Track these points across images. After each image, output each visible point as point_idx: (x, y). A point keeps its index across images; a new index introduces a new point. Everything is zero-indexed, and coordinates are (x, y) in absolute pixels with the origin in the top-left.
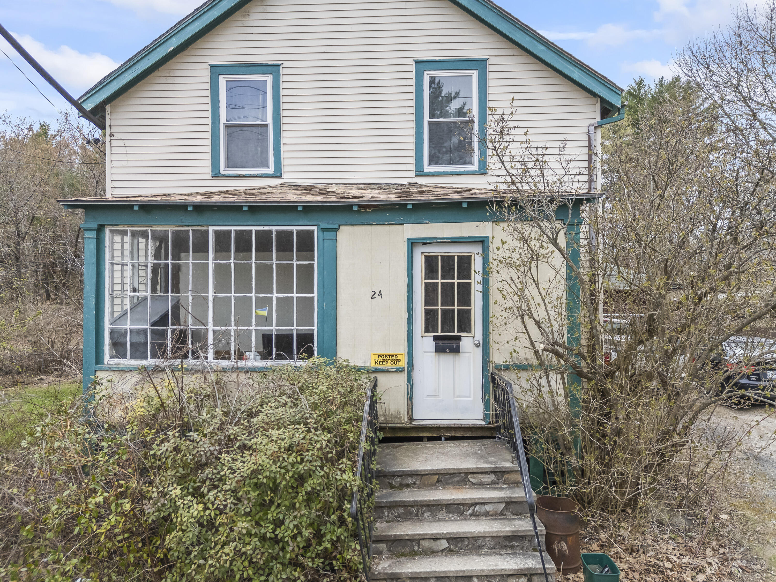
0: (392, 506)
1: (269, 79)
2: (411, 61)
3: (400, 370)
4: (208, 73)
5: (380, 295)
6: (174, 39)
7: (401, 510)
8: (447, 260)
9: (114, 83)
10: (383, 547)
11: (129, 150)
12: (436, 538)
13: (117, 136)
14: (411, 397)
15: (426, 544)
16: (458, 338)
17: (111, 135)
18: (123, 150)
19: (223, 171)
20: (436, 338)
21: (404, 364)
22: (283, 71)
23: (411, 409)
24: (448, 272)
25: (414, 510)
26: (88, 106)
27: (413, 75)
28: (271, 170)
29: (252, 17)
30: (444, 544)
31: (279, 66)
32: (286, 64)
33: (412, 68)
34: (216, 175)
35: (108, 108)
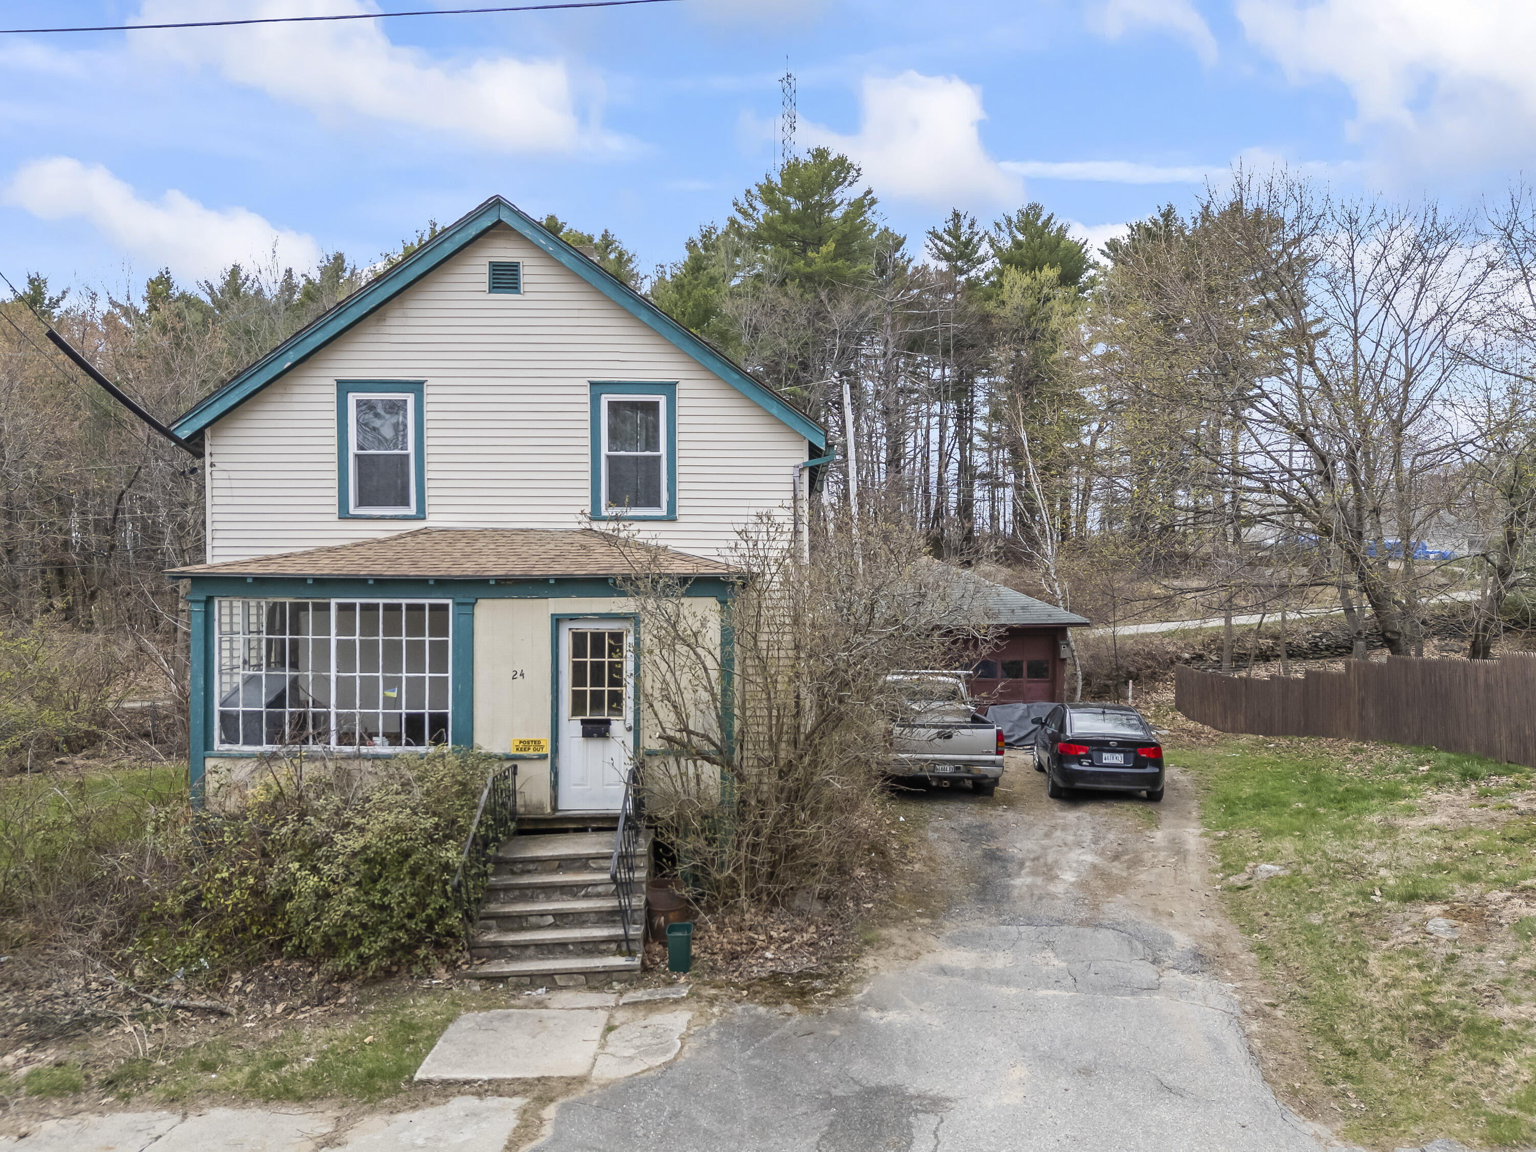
0: (508, 889)
1: (410, 398)
2: (585, 382)
3: (544, 757)
4: (334, 390)
5: (522, 675)
6: (291, 353)
7: (517, 893)
8: (598, 638)
9: (217, 405)
10: (493, 923)
11: (235, 484)
12: (542, 914)
13: (219, 466)
14: (555, 785)
15: (533, 920)
16: (608, 722)
17: (212, 465)
18: (227, 484)
19: (353, 510)
20: (583, 722)
21: (547, 750)
22: (427, 390)
23: (555, 798)
24: (598, 651)
25: (529, 892)
26: (184, 433)
27: (587, 399)
28: (412, 510)
29: (390, 321)
30: (550, 919)
31: (422, 383)
32: (431, 381)
33: (587, 390)
34: (344, 515)
35: (208, 432)
